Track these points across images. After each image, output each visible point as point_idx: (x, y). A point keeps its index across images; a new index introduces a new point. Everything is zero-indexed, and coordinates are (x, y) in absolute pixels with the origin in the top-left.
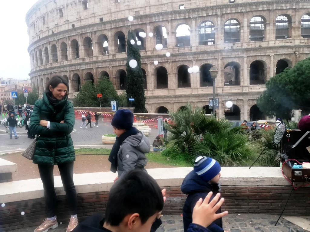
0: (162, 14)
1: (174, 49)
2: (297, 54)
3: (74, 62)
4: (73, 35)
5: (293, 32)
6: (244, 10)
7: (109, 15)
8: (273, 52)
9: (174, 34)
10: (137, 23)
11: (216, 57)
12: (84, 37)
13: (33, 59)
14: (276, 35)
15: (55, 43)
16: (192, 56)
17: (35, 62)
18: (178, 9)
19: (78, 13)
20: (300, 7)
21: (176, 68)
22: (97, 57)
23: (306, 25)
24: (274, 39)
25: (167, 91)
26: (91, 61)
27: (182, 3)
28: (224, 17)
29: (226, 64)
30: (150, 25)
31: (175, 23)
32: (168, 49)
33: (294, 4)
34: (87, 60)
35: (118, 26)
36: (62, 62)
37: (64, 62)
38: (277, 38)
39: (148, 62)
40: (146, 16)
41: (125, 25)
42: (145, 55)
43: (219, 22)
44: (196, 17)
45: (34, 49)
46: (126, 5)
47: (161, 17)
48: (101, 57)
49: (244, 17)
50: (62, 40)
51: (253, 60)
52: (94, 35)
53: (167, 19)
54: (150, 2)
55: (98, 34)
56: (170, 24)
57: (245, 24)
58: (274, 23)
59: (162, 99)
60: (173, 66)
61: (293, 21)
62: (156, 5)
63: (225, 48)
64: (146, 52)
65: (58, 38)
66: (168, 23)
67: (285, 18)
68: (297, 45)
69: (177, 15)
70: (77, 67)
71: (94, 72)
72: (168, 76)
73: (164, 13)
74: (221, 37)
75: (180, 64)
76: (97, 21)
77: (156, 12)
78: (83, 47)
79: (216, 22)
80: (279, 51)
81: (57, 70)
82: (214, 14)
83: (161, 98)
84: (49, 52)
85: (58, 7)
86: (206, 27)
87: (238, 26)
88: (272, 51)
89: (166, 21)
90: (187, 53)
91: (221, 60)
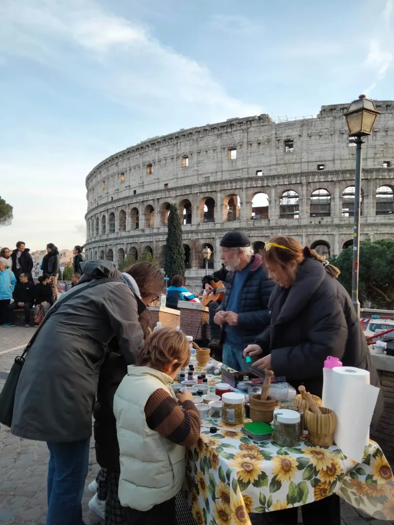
0: (236, 180)
1: (248, 223)
3: (133, 233)
4: (133, 202)
6: (335, 179)
7: (175, 180)
8: (372, 231)
9: (249, 205)
10: (206, 191)
11: (299, 234)
12: (146, 206)
13: (89, 229)
14: (377, 209)
15: (113, 211)
16: (269, 232)
17: (91, 231)
18: (255, 176)
19: (141, 177)
22: (159, 228)
24: (374, 215)
26: (151, 232)
27: (259, 169)
28: (310, 187)
29: (313, 242)
30: (221, 193)
31: (251, 192)
32: (241, 222)
34: (147, 231)
35: (184, 194)
36: (120, 233)
37: (122, 233)
38: (377, 213)
39: (217, 237)
40: (216, 183)
41: (193, 192)
42: (213, 228)
43: (305, 192)
44: (276, 185)
45: (91, 217)
46: (194, 170)
47: (234, 184)
48: (163, 229)
49: (335, 187)
50: (121, 207)
51: (346, 239)
52: (156, 203)
54: (222, 167)
55: (162, 202)
57: (337, 195)
58: (374, 196)
62: (229, 171)
63: (311, 222)
64: (215, 224)
65: (117, 206)
66: (243, 191)
67: (389, 190)
69: (254, 183)
70: (135, 239)
71: (153, 246)
73: (238, 179)
74: (307, 209)
76: (162, 187)
77: (228, 179)
78: (143, 216)
79: (301, 192)
80: (380, 229)
81: (113, 242)
82: (298, 182)
84: (106, 221)
85: (120, 170)
86: (289, 197)
87: (329, 198)
88: (370, 229)
89: (240, 188)
90: (264, 227)
91: (306, 237)
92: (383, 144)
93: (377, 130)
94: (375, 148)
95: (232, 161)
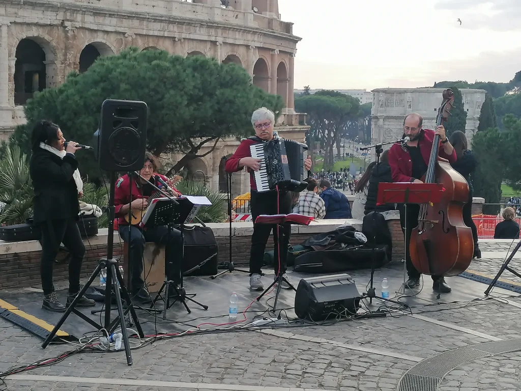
2: (69, 28)
68: (68, 5)
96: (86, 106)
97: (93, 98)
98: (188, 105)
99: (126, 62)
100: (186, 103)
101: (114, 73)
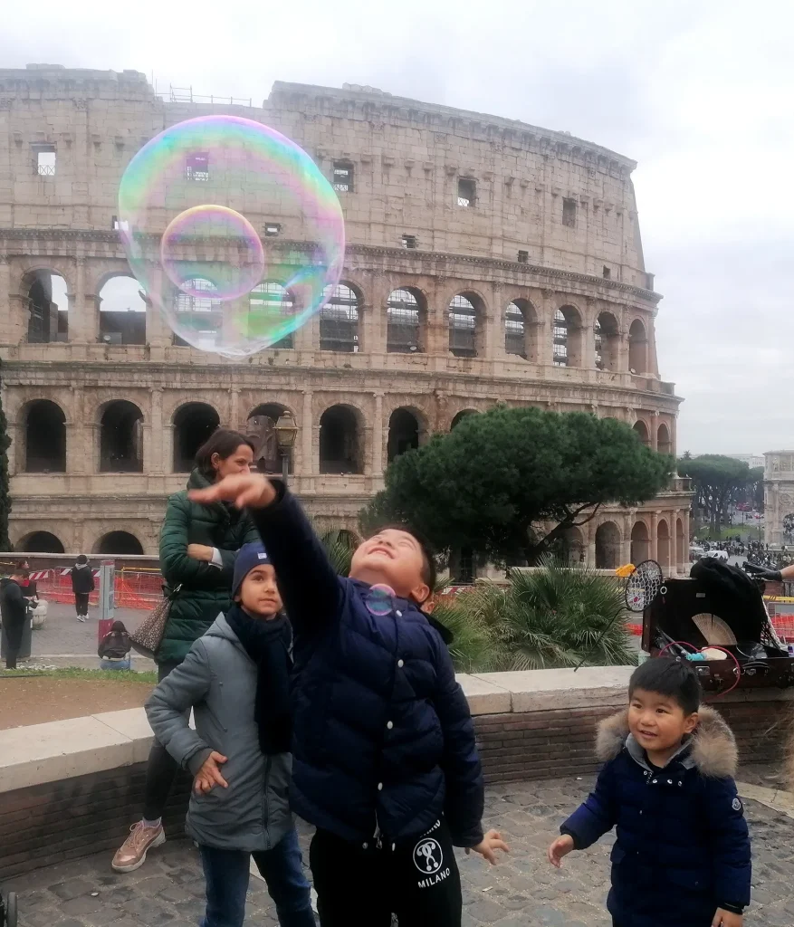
0: (56, 235)
1: (92, 350)
2: (441, 396)
5: (430, 339)
6: (305, 262)
8: (381, 386)
9: (93, 303)
11: (224, 386)
14: (388, 338)
16: (149, 377)
18: (108, 229)
20: (448, 274)
21: (96, 408)
23: (460, 322)
24: (384, 351)
25: (62, 479)
28: (250, 273)
29: (253, 408)
30: (9, 263)
31: (97, 270)
32: (70, 346)
33: (433, 265)
38: (391, 348)
43: (236, 284)
44: (167, 261)
47: (50, 244)
49: (304, 281)
51: (328, 403)
53: (71, 253)
54: (12, 193)
56: (79, 268)
57: (309, 299)
58: (384, 309)
59: (41, 508)
60: (86, 400)
61: (430, 307)
62: (33, 205)
63: (251, 359)
66: (75, 265)
67: (412, 300)
68: (441, 374)
69: (106, 247)
72: (69, 432)
73: (63, 233)
74: (240, 327)
75: (111, 396)
77: (33, 227)
79: (226, 283)
80: (395, 384)
82: (221, 258)
83: (38, 503)
86: (194, 292)
87: (290, 304)
88: (377, 383)
89: (68, 257)
90: (134, 364)
91: (240, 394)
92: (403, 196)
93: (391, 162)
94: (387, 203)
95: (44, 180)
96: (447, 470)
97: (455, 460)
98: (562, 466)
99: (494, 421)
100: (561, 463)
101: (479, 433)
